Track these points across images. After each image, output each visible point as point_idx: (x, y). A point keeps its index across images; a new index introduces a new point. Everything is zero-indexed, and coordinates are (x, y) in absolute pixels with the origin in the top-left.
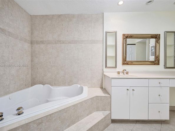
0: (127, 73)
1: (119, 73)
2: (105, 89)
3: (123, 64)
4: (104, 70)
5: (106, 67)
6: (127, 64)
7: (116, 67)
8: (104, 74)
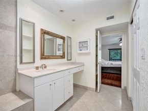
0: (45, 67)
1: (37, 68)
2: (20, 91)
3: (42, 58)
4: (18, 67)
5: (21, 62)
6: (45, 58)
7: (34, 62)
8: (19, 72)
